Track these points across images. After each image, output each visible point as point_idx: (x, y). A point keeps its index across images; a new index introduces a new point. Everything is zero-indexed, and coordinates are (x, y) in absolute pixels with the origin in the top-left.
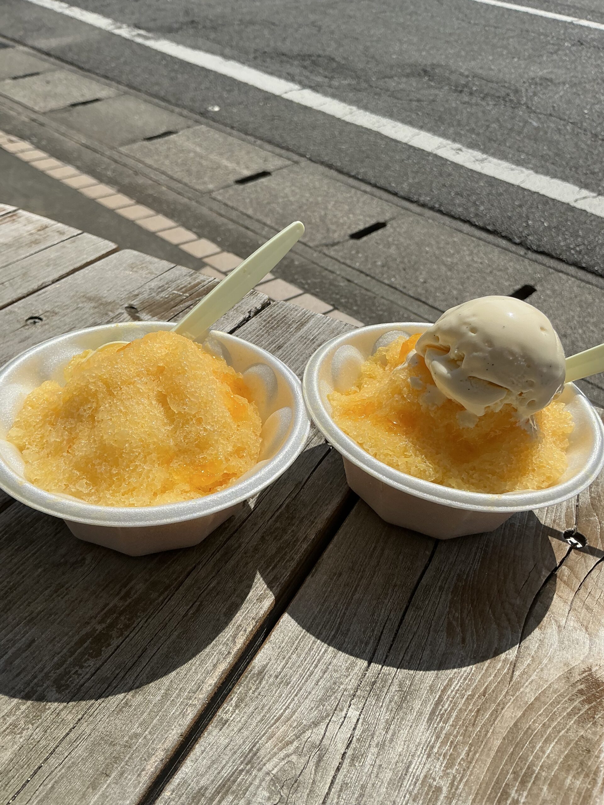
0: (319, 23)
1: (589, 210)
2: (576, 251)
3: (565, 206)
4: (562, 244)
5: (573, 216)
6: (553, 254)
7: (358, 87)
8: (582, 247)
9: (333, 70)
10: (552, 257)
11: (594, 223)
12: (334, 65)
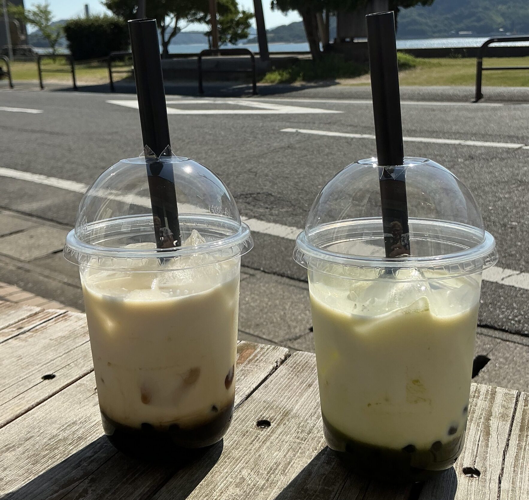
0: (255, 170)
1: (516, 285)
2: (516, 321)
3: (494, 285)
4: (501, 316)
5: (504, 293)
6: (496, 326)
7: (294, 213)
8: (520, 317)
9: (272, 203)
10: (495, 329)
11: (524, 296)
12: (272, 199)
